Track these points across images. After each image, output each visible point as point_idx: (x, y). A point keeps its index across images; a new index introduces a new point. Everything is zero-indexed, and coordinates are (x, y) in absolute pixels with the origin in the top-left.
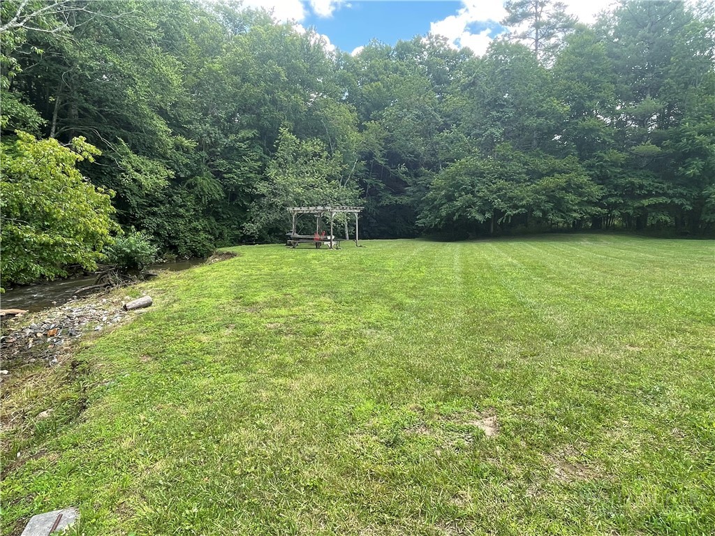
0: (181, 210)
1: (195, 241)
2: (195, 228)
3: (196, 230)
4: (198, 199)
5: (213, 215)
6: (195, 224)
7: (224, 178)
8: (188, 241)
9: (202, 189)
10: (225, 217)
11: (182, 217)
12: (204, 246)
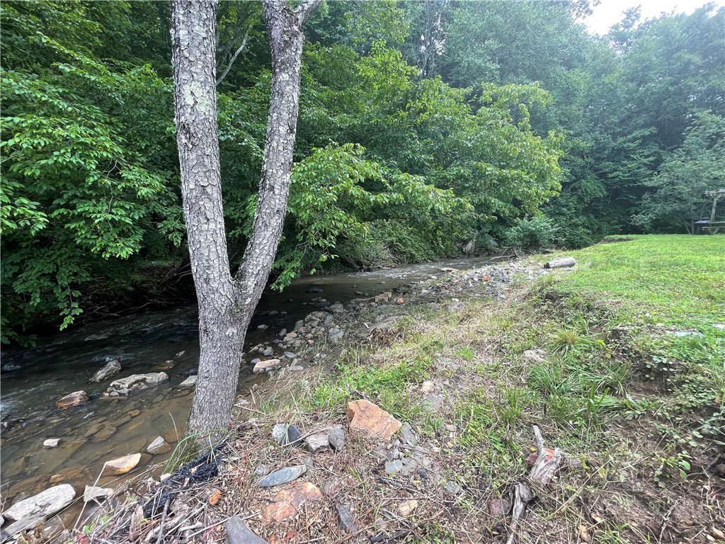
0: (564, 209)
1: (573, 235)
2: (574, 224)
3: (576, 225)
4: (581, 199)
5: (592, 213)
6: (575, 220)
7: (608, 178)
8: (568, 234)
9: (585, 190)
10: (605, 213)
11: (564, 215)
12: (581, 238)
